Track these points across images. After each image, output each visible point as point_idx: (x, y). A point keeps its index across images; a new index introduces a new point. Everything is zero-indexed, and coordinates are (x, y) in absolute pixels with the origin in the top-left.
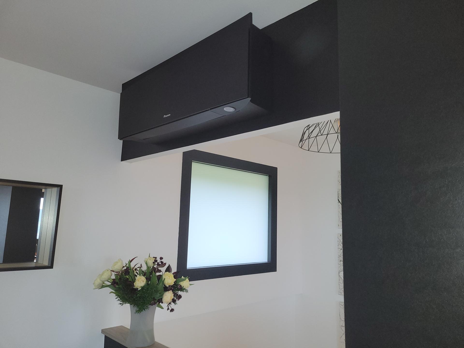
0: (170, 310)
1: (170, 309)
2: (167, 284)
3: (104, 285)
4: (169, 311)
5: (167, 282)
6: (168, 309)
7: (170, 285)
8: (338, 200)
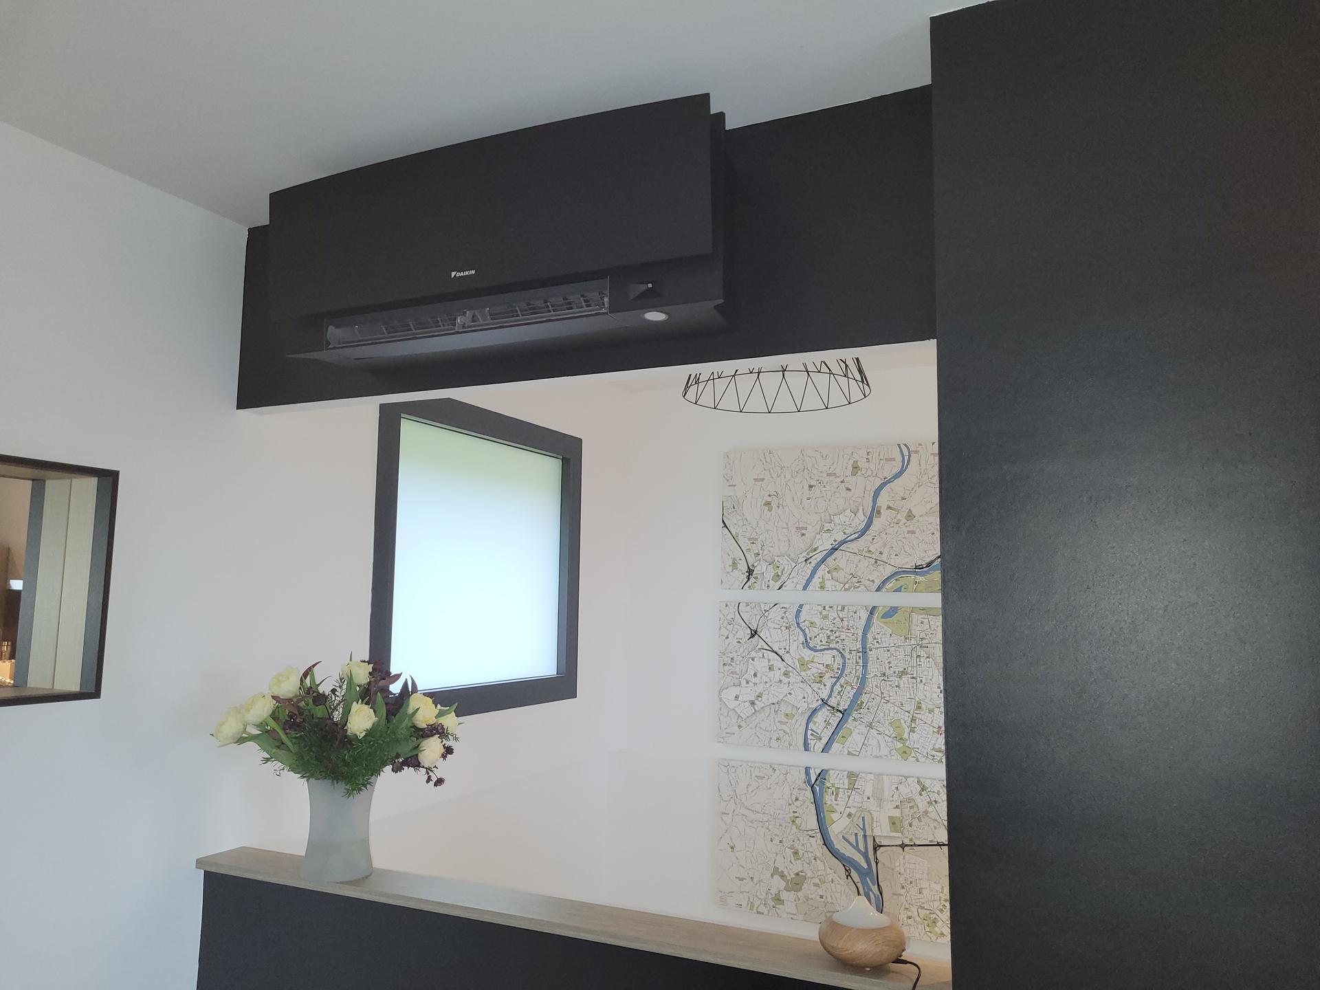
0: (434, 782)
1: (434, 779)
2: (422, 722)
3: (243, 735)
5: (423, 716)
6: (429, 779)
7: (428, 723)
8: (723, 521)
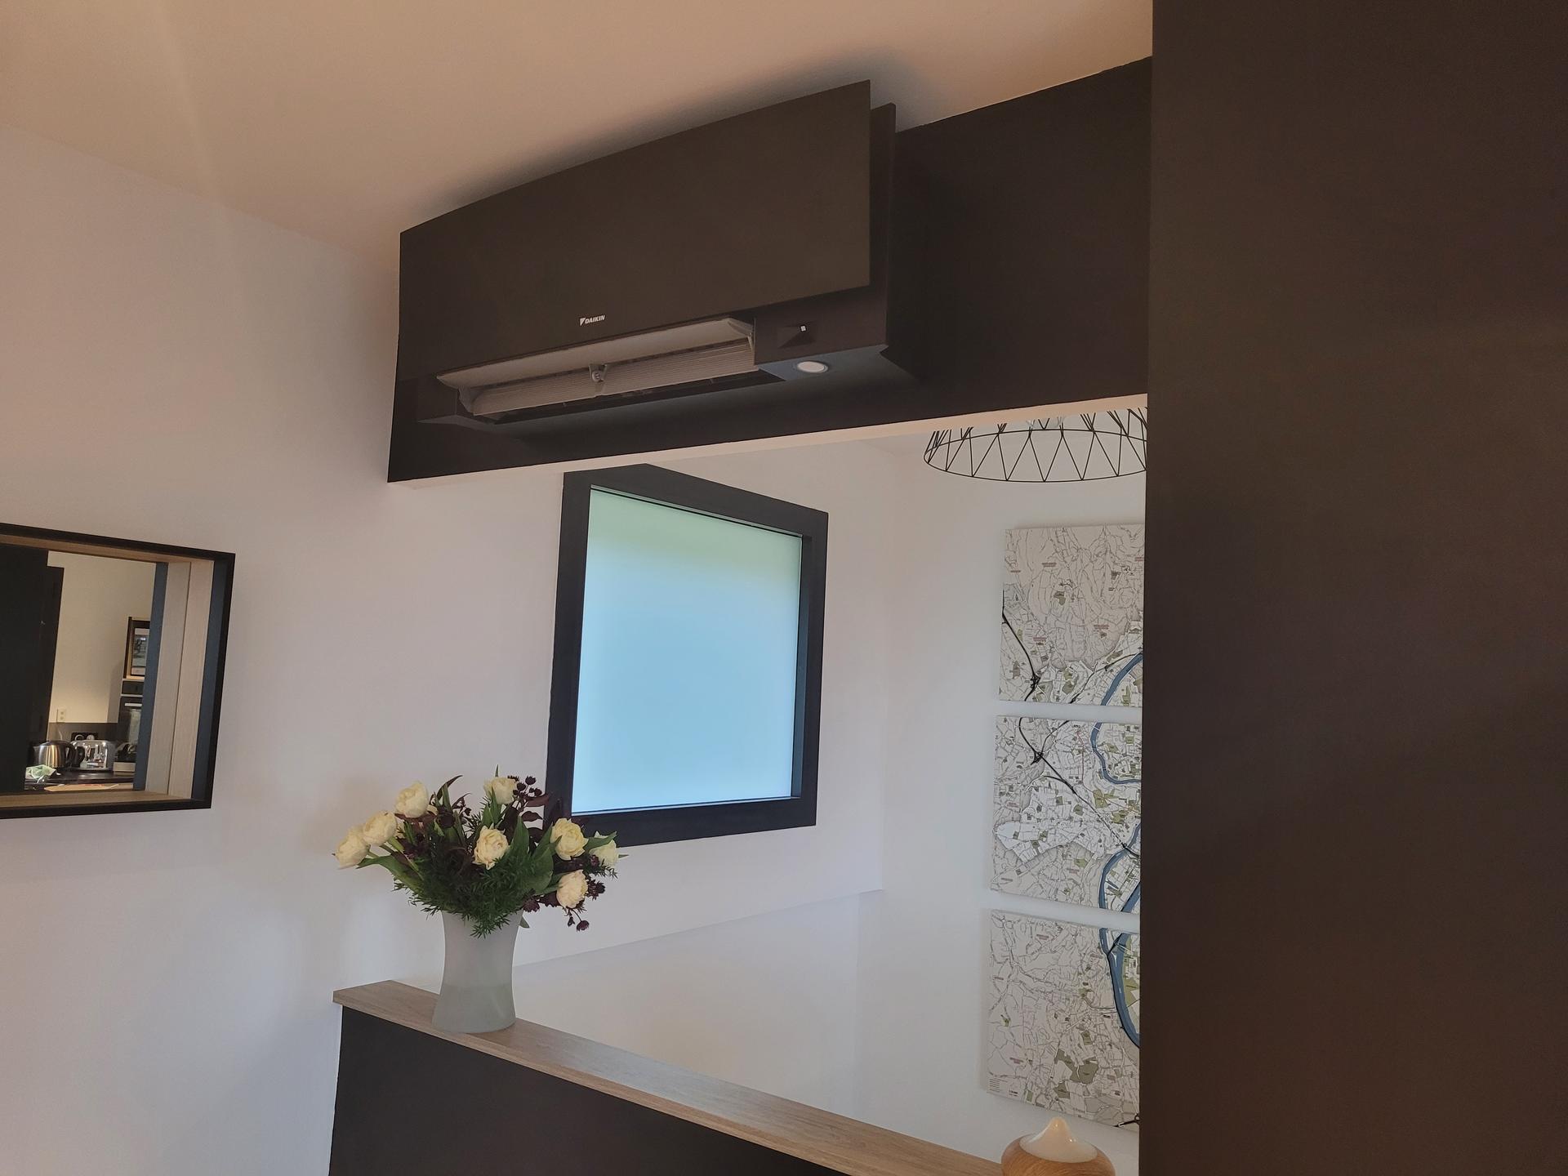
0: (577, 924)
1: (577, 921)
2: (566, 852)
3: (368, 857)
4: (574, 926)
5: (566, 846)
6: (571, 922)
7: (573, 855)
8: (1003, 615)
